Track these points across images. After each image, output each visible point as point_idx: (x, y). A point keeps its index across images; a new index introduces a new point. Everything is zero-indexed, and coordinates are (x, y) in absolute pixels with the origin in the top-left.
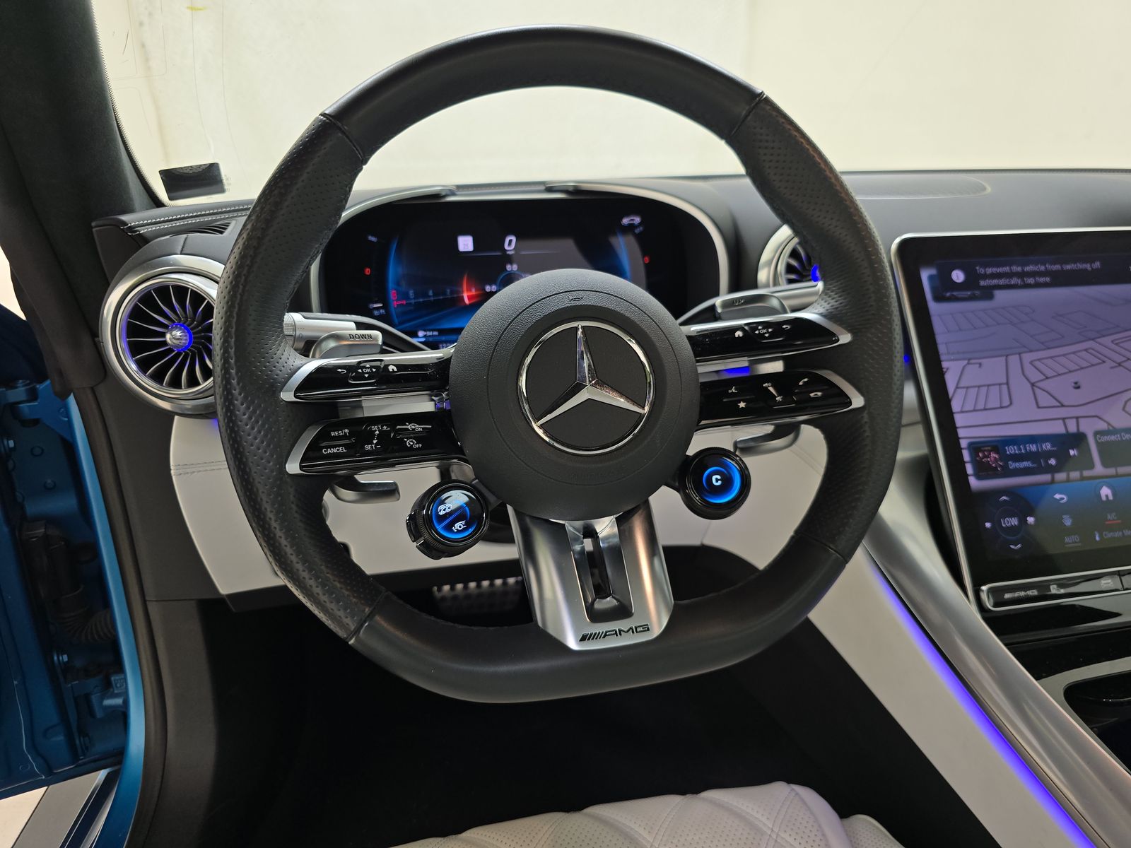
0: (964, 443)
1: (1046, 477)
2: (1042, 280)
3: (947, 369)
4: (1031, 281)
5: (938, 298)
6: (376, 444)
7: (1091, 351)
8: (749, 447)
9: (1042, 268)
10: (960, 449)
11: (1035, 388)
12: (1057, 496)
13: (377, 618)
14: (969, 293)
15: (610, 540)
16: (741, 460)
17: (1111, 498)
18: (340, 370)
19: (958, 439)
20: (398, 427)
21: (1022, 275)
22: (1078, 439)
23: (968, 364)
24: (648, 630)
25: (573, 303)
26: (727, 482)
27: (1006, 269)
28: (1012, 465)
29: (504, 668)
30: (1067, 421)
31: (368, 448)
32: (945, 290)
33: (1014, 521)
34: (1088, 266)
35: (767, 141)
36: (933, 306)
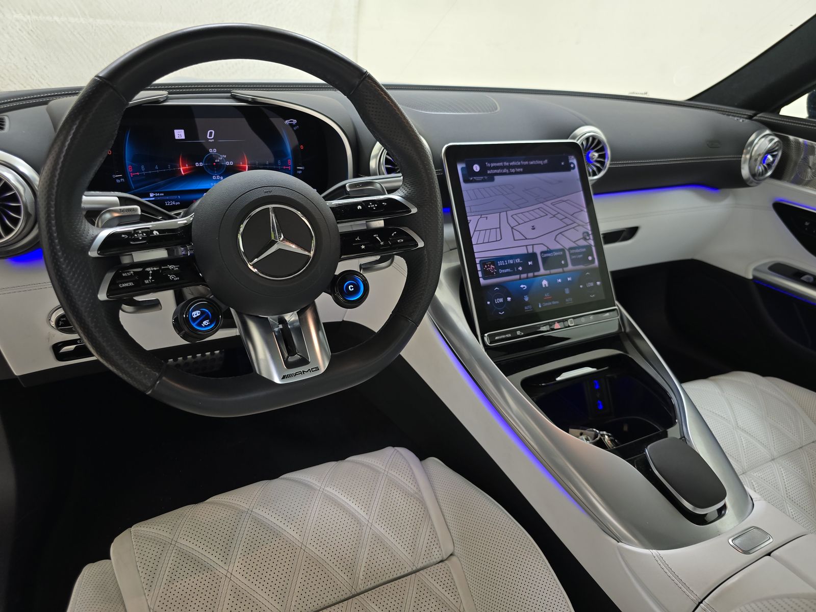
0: (478, 261)
1: (517, 277)
2: (518, 170)
3: (470, 220)
4: (513, 171)
5: (466, 181)
6: (151, 279)
7: (541, 209)
8: (366, 267)
9: (519, 163)
10: (476, 264)
11: (513, 230)
12: (522, 286)
13: (164, 378)
14: (482, 178)
15: (295, 324)
16: (363, 276)
17: (547, 286)
18: (123, 236)
19: (475, 258)
20: (163, 267)
21: (509, 167)
22: (533, 256)
23: (481, 217)
24: (318, 369)
25: (267, 194)
26: (357, 288)
27: (501, 164)
28: (501, 271)
29: (240, 397)
30: (528, 247)
31: (147, 282)
32: (470, 176)
33: (501, 300)
34: (541, 162)
35: (370, 100)
36: (463, 185)
